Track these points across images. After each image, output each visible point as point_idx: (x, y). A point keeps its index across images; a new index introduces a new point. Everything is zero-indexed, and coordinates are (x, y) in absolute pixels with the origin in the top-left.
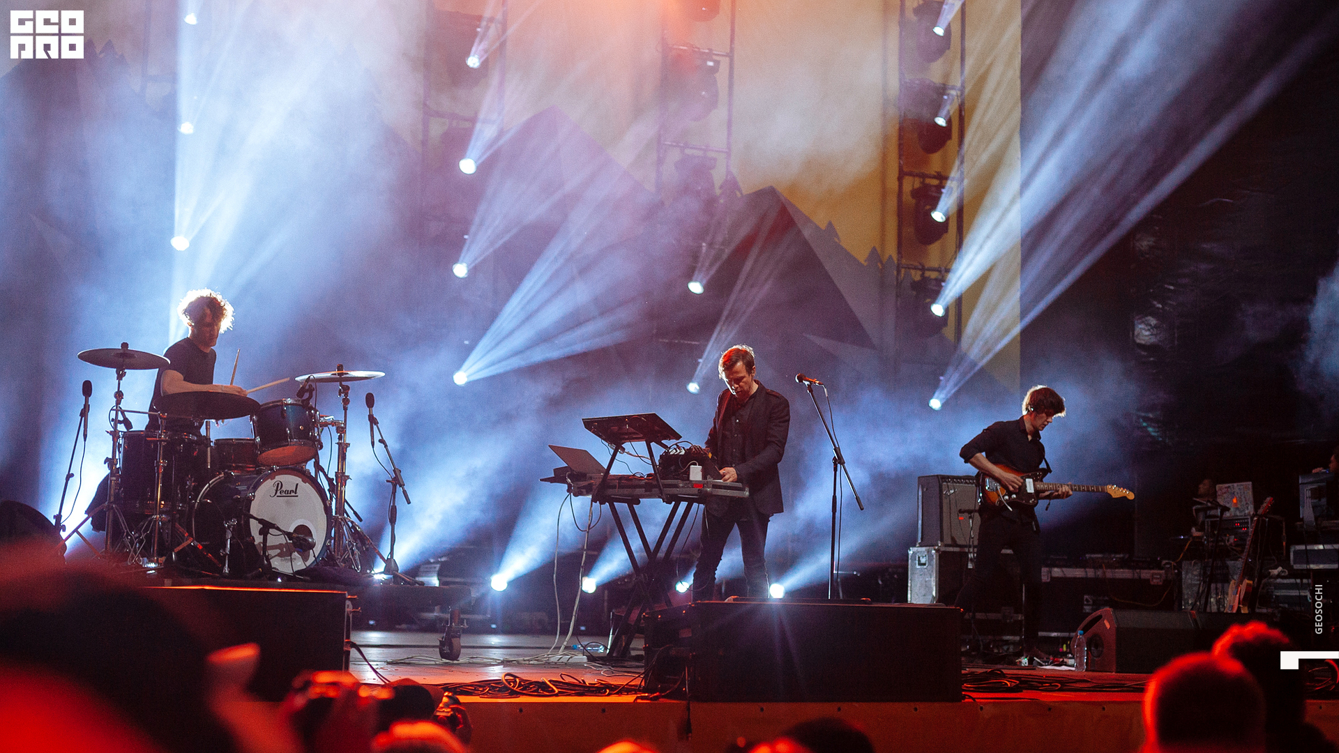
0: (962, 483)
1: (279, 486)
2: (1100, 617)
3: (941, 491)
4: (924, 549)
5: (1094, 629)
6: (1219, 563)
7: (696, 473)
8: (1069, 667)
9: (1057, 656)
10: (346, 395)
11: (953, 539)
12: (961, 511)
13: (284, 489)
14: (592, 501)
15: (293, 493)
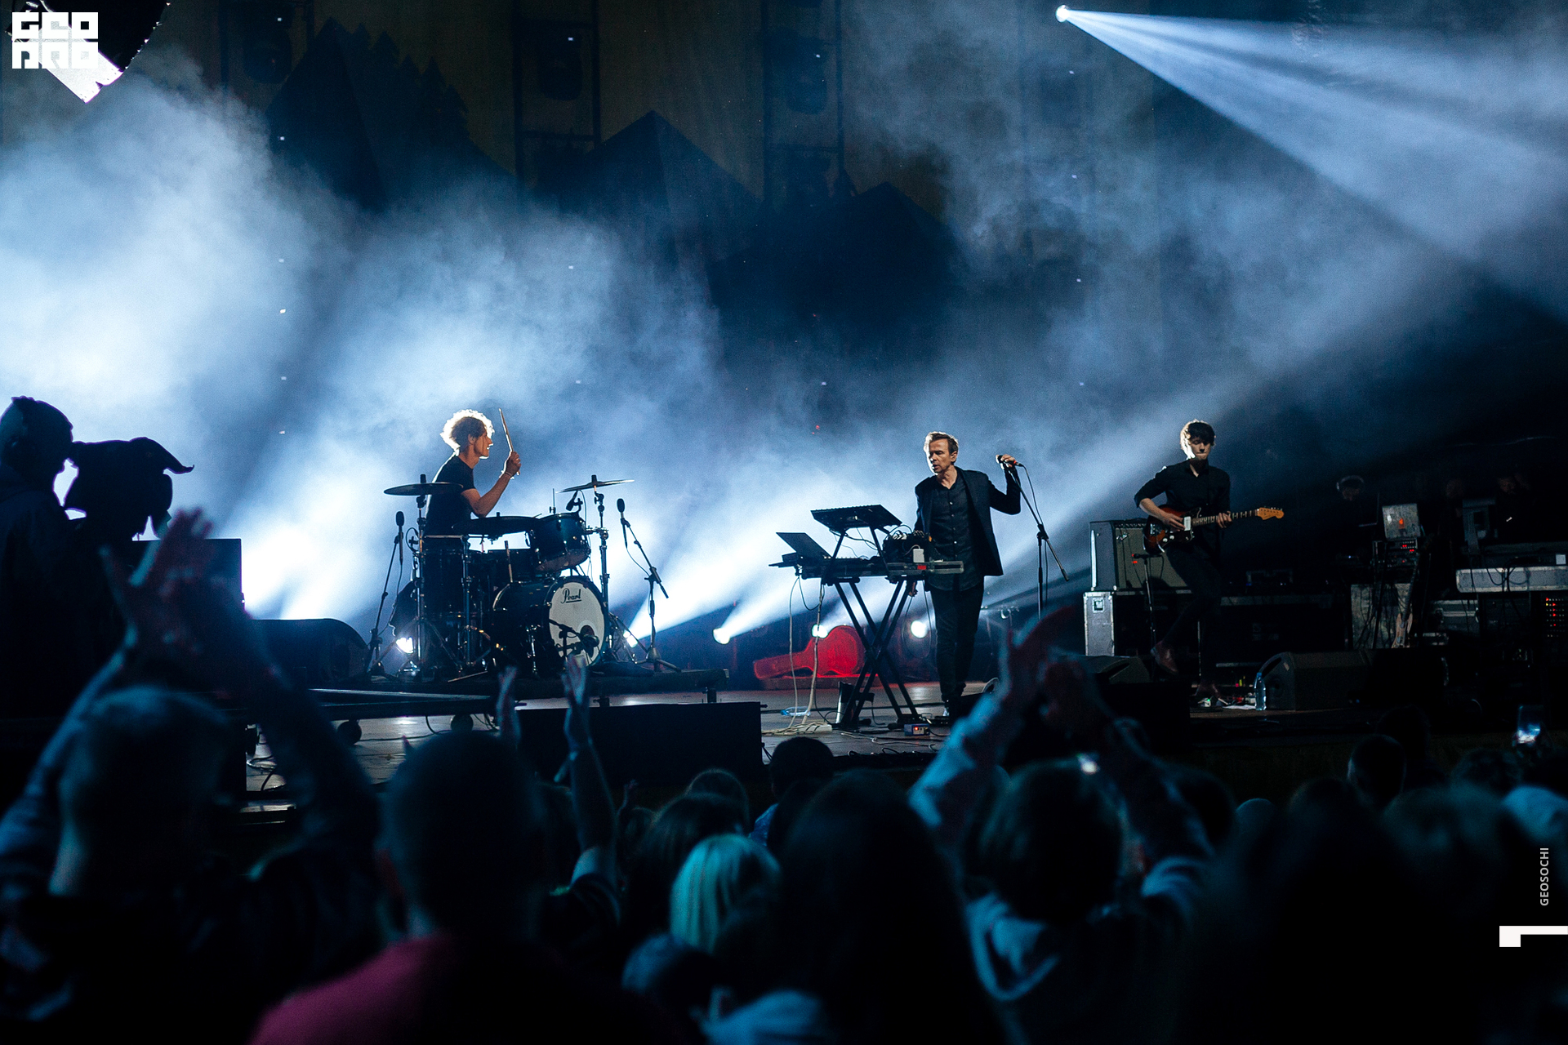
0: (1134, 527)
1: (567, 593)
2: (1279, 660)
3: (1114, 537)
4: (1100, 594)
5: (1274, 671)
6: (1388, 586)
7: (918, 555)
8: (1251, 705)
9: (1240, 695)
10: (601, 502)
11: (1128, 583)
12: (1136, 557)
13: (571, 595)
14: (822, 583)
15: (576, 599)
